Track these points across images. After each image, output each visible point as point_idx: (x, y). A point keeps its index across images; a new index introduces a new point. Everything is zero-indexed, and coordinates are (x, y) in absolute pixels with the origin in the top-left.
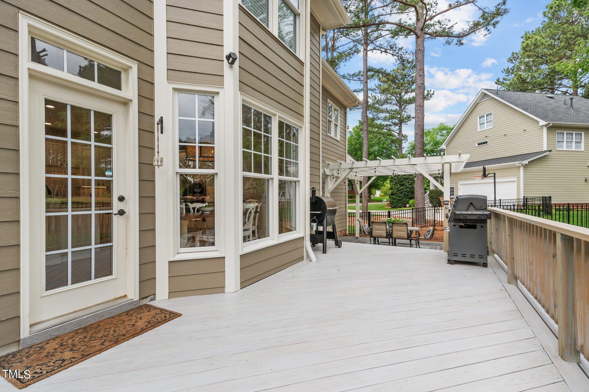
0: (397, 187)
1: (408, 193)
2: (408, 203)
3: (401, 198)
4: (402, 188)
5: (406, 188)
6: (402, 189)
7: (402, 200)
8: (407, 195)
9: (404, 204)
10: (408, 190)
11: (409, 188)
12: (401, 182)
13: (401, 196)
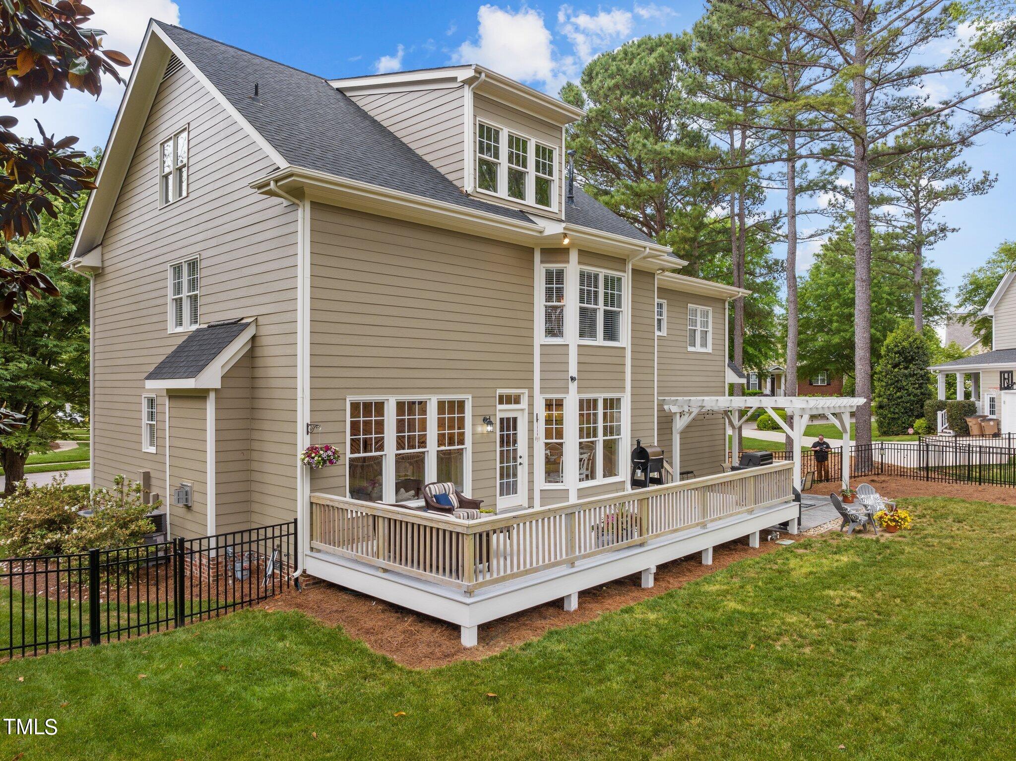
0: (889, 392)
1: (912, 405)
2: (912, 426)
3: (896, 416)
4: (898, 394)
5: (909, 395)
6: (898, 398)
7: (899, 418)
8: (911, 410)
9: (905, 428)
10: (912, 398)
11: (915, 395)
12: (897, 381)
13: (897, 410)
